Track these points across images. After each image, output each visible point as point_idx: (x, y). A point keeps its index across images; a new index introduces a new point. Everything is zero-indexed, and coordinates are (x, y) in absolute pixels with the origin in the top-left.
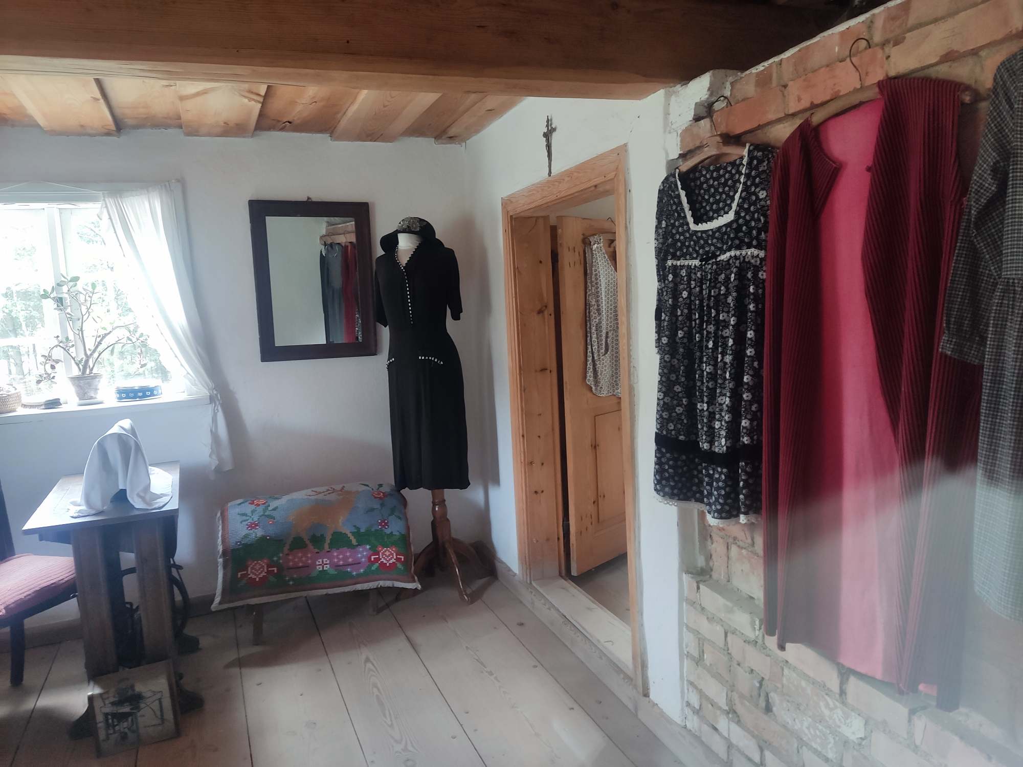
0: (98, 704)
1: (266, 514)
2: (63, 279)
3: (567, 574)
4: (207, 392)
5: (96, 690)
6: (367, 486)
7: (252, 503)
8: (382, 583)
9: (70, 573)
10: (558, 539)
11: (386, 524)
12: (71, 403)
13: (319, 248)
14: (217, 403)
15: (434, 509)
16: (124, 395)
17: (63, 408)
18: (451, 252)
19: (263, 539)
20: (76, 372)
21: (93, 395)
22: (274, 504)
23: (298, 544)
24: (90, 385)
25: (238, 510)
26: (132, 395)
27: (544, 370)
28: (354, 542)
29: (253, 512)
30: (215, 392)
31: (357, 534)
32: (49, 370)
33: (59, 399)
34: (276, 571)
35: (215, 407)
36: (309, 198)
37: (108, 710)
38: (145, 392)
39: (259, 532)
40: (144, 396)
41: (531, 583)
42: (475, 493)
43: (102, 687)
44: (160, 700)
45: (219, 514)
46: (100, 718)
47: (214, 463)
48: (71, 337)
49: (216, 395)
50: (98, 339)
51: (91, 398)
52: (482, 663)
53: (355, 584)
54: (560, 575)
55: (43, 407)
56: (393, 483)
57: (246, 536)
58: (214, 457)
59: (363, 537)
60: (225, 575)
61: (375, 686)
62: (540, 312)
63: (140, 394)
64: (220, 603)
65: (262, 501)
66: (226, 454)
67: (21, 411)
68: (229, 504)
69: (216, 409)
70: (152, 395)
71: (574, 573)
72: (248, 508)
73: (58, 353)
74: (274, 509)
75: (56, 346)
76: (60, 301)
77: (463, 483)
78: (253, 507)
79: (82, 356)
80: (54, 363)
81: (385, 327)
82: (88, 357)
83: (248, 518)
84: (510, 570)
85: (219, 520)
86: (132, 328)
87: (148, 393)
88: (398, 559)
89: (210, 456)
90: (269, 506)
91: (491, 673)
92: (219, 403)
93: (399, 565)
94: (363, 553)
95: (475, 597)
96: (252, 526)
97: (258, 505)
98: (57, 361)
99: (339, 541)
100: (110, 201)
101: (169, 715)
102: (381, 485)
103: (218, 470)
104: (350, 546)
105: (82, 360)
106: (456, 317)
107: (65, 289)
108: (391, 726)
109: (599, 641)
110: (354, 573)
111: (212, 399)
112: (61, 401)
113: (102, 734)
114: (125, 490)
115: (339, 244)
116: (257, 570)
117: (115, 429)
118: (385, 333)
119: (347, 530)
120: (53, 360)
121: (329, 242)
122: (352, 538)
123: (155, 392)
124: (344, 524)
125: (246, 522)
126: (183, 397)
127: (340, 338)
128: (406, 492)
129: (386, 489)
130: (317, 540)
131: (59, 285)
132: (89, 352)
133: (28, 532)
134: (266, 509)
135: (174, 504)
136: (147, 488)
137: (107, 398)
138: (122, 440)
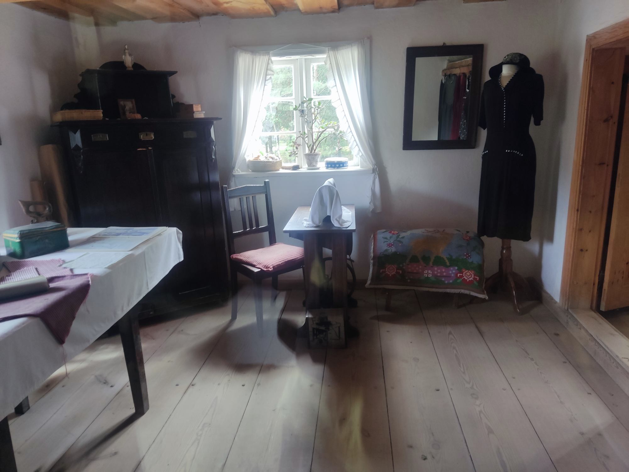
0: (310, 323)
1: (398, 239)
2: (305, 99)
3: (597, 309)
4: (372, 167)
5: (309, 316)
6: (459, 231)
7: (390, 232)
8: (463, 291)
9: (301, 256)
10: (594, 284)
11: (469, 256)
12: (304, 168)
14: (376, 173)
15: (502, 252)
16: (329, 166)
17: (301, 171)
18: (540, 77)
19: (395, 253)
20: (307, 151)
21: (315, 164)
22: (403, 234)
23: (414, 259)
24: (314, 159)
25: (383, 235)
26: (333, 166)
27: (602, 164)
29: (391, 237)
30: (376, 167)
31: (450, 259)
32: (296, 150)
33: (299, 166)
34: (401, 273)
35: (375, 175)
36: (444, 44)
37: (315, 326)
38: (340, 165)
39: (393, 249)
40: (339, 167)
41: (568, 310)
42: (533, 246)
43: (312, 314)
44: (339, 327)
45: (372, 236)
46: (311, 329)
47: (372, 207)
48: (306, 132)
49: (376, 168)
50: (319, 134)
51: (314, 166)
52: (526, 352)
53: (447, 288)
54: (591, 308)
55: (292, 169)
56: (477, 232)
57: (386, 250)
58: (372, 204)
59: (453, 262)
60: (373, 269)
61: (454, 348)
62: (606, 121)
63: (337, 165)
64: (370, 284)
65: (396, 232)
66: (378, 203)
67: (281, 171)
68: (378, 232)
69: (375, 176)
70: (343, 166)
71: (603, 308)
72: (388, 235)
73: (300, 141)
74: (403, 238)
75: (299, 137)
76: (302, 111)
77: (527, 238)
78: (391, 235)
79: (311, 143)
80: (297, 146)
81: (484, 129)
82: (314, 143)
83: (388, 240)
84: (552, 299)
85: (372, 240)
86: (336, 128)
87: (341, 165)
88: (474, 278)
89: (370, 203)
90: (400, 235)
91: (532, 359)
92: (377, 173)
93: (475, 282)
94: (453, 271)
95: (524, 312)
96: (390, 245)
97: (393, 234)
98: (299, 145)
99: (439, 261)
101: (343, 335)
102: (468, 232)
103: (373, 212)
104: (445, 266)
105: (311, 145)
106: (537, 123)
107: (305, 105)
108: (464, 373)
109: (617, 356)
110: (446, 282)
111: (374, 171)
112: (300, 167)
113: (311, 338)
114: (330, 216)
116: (391, 270)
117: (326, 183)
119: (445, 256)
120: (297, 144)
123: (345, 165)
124: (442, 252)
125: (386, 243)
126: (358, 168)
128: (484, 238)
129: (471, 235)
130: (426, 259)
131: (303, 103)
132: (314, 141)
133: (286, 232)
134: (398, 237)
135: (353, 227)
136: (340, 216)
137: (322, 167)
138: (330, 189)
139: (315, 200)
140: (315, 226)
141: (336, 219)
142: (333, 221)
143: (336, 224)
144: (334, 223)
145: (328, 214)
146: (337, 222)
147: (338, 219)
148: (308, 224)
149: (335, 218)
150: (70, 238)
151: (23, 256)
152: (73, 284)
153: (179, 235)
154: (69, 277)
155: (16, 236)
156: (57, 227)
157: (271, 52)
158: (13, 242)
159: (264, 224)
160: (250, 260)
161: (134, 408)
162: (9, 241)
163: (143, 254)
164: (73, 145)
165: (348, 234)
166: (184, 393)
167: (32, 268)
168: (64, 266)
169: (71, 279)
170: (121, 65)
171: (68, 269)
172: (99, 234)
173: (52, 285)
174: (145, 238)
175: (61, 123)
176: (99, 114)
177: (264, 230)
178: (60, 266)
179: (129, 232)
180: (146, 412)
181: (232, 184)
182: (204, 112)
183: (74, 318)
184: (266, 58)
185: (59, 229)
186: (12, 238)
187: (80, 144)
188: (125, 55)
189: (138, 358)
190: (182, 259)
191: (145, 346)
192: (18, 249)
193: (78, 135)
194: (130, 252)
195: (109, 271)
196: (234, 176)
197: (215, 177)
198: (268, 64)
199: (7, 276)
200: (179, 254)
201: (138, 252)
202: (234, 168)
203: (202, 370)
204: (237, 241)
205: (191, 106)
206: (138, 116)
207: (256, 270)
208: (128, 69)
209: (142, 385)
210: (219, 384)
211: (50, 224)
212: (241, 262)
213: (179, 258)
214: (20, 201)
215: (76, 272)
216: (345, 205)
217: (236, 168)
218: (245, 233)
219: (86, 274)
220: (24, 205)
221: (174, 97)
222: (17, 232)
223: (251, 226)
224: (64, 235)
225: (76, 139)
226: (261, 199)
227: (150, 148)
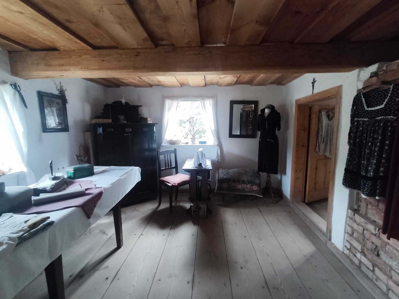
0: (192, 207)
1: (228, 173)
3: (304, 202)
6: (251, 170)
7: (224, 170)
8: (253, 194)
9: (189, 179)
10: (303, 192)
11: (255, 180)
12: (190, 143)
13: (240, 111)
15: (267, 178)
16: (200, 143)
17: (188, 144)
18: (279, 114)
20: (191, 137)
22: (229, 171)
23: (234, 181)
24: (194, 140)
25: (221, 171)
26: (202, 143)
27: (303, 146)
28: (247, 183)
29: (225, 172)
31: (248, 181)
32: (187, 136)
33: (188, 142)
34: (229, 186)
36: (244, 100)
37: (194, 209)
38: (205, 142)
39: (226, 177)
41: (293, 202)
42: (279, 176)
43: (193, 204)
44: (204, 210)
45: (217, 171)
46: (192, 210)
47: (217, 160)
48: (191, 129)
50: (197, 130)
51: (194, 143)
52: (279, 220)
53: (247, 193)
54: (302, 201)
55: (185, 144)
56: (257, 170)
57: (223, 177)
58: (217, 158)
59: (249, 182)
60: (218, 185)
61: (251, 218)
62: (304, 130)
63: (204, 143)
64: (216, 191)
65: (227, 170)
66: (219, 158)
67: (181, 144)
68: (220, 169)
69: (218, 147)
71: (306, 202)
72: (223, 171)
73: (189, 133)
74: (229, 172)
75: (189, 131)
76: (190, 122)
77: (276, 173)
78: (225, 171)
79: (193, 134)
81: (259, 131)
84: (287, 197)
85: (217, 173)
86: (203, 128)
88: (257, 189)
91: (281, 223)
93: (258, 191)
94: (249, 186)
95: (277, 202)
99: (244, 182)
100: (202, 101)
101: (206, 213)
102: (254, 170)
103: (217, 161)
104: (246, 184)
106: (279, 130)
107: (191, 119)
108: (255, 229)
109: (314, 222)
110: (246, 190)
111: (218, 145)
113: (193, 214)
114: (201, 163)
115: (246, 110)
116: (225, 185)
117: (200, 150)
118: (259, 133)
119: (246, 180)
121: (243, 110)
122: (247, 182)
124: (245, 178)
125: (223, 174)
127: (244, 133)
128: (260, 173)
129: (255, 171)
130: (238, 181)
131: (190, 119)
132: (194, 133)
133: (183, 169)
134: (227, 172)
135: (211, 168)
136: (206, 163)
137: (197, 143)
138: (202, 153)
139: (196, 156)
140: (195, 167)
141: (204, 165)
143: (204, 167)
148: (193, 167)
150: (95, 171)
151: (74, 178)
152: (95, 192)
153: (140, 170)
154: (94, 188)
155: (72, 170)
156: (90, 166)
157: (179, 100)
158: (70, 172)
159: (173, 165)
160: (167, 180)
161: (116, 245)
162: (68, 172)
163: (125, 178)
164: (98, 132)
165: (208, 171)
166: (138, 238)
167: (78, 184)
168: (92, 183)
169: (95, 189)
170: (121, 102)
171: (94, 185)
172: (107, 169)
173: (87, 192)
174: (126, 171)
175: (94, 124)
176: (110, 121)
177: (173, 168)
178: (90, 183)
179: (119, 168)
180: (122, 246)
181: (161, 149)
182: (152, 121)
183: (95, 207)
184: (177, 102)
185: (91, 167)
186: (70, 170)
187: (101, 132)
188: (122, 99)
189: (120, 223)
190: (140, 180)
192: (72, 175)
193: (101, 129)
194: (120, 178)
195: (111, 186)
196: (162, 146)
197: (155, 146)
198: (178, 104)
199: (67, 187)
200: (139, 178)
201: (123, 177)
202: (162, 143)
203: (146, 228)
204: (162, 172)
205: (147, 119)
206: (126, 122)
207: (170, 185)
208: (123, 104)
210: (153, 234)
211: (87, 165)
212: (164, 181)
213: (139, 180)
214: (75, 155)
215: (97, 186)
216: (207, 158)
217: (163, 143)
218: (166, 169)
219: (102, 187)
220: (76, 157)
221: (140, 115)
222: (73, 168)
223: (168, 166)
224: (92, 169)
225: (100, 130)
226: (173, 155)
227: (129, 134)
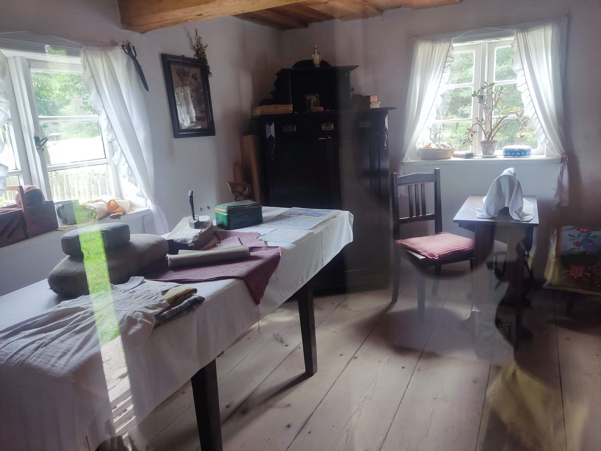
0: (475, 316)
1: (588, 238)
2: (485, 85)
4: (560, 156)
5: (475, 310)
7: (579, 230)
12: (479, 156)
14: (566, 163)
16: (509, 154)
17: (476, 158)
19: (584, 253)
20: (483, 138)
21: (491, 153)
22: (594, 233)
24: (491, 146)
25: (569, 232)
26: (513, 154)
29: (579, 235)
30: (565, 156)
32: (470, 137)
33: (473, 153)
35: (563, 165)
39: (582, 249)
40: (521, 155)
43: (480, 310)
45: (555, 232)
46: (476, 324)
47: (558, 200)
48: (484, 118)
49: (566, 158)
50: (499, 120)
51: (490, 154)
55: (464, 157)
57: (572, 249)
58: (558, 197)
60: (554, 269)
63: (518, 154)
64: (549, 285)
65: (586, 230)
66: (566, 196)
67: (453, 159)
68: (564, 228)
69: (564, 166)
70: (525, 155)
72: (575, 232)
73: (477, 128)
74: (594, 237)
75: (476, 124)
76: (481, 98)
78: (579, 232)
79: (489, 130)
80: (473, 133)
82: (492, 130)
83: (575, 238)
85: (555, 236)
86: (519, 114)
87: (523, 153)
89: (555, 196)
90: (591, 234)
92: (567, 164)
96: (577, 244)
97: (582, 232)
98: (475, 132)
101: (513, 335)
103: (559, 206)
105: (488, 132)
107: (485, 90)
111: (562, 160)
112: (474, 155)
114: (508, 208)
116: (577, 272)
117: (506, 172)
120: (473, 132)
123: (527, 153)
125: (573, 241)
126: (543, 157)
131: (483, 88)
132: (493, 128)
133: (456, 221)
134: (588, 236)
135: (536, 221)
136: (521, 209)
137: (499, 154)
138: (511, 179)
139: (492, 188)
140: (489, 217)
141: (516, 212)
142: (512, 213)
143: (515, 217)
144: (513, 215)
145: (506, 206)
146: (517, 215)
147: (518, 212)
148: (482, 215)
149: (514, 210)
150: (264, 215)
151: (229, 227)
152: (268, 254)
153: (351, 218)
154: (264, 248)
155: (225, 211)
156: (255, 205)
157: (453, 39)
158: (222, 215)
159: (431, 211)
160: (415, 247)
161: (304, 368)
162: (219, 214)
163: (321, 233)
164: (268, 136)
165: (528, 228)
166: (348, 364)
167: (236, 238)
168: (260, 238)
169: (266, 250)
170: (310, 62)
171: (263, 241)
172: (285, 213)
173: (252, 254)
174: (321, 219)
175: (260, 116)
176: (290, 108)
177: (430, 218)
178: (257, 238)
179: (309, 212)
180: (314, 374)
181: (401, 171)
182: (380, 103)
183: (267, 283)
184: (447, 45)
185: (256, 207)
186: (220, 212)
187: (273, 135)
188: (315, 54)
189: (311, 325)
190: (352, 240)
191: (317, 314)
192: (225, 222)
193: (273, 127)
194: (311, 231)
195: (294, 246)
196: (403, 164)
197: (385, 164)
198: (449, 50)
199: (218, 243)
200: (349, 236)
201: (316, 231)
202: (404, 156)
203: (363, 346)
204: (403, 227)
205: (368, 97)
206: (321, 109)
207: (421, 257)
208: (316, 66)
209: (313, 348)
210: (379, 362)
211: (249, 202)
212: (407, 248)
213: (349, 239)
214: (228, 182)
215: (270, 244)
216: (527, 196)
217: (406, 156)
218: (411, 220)
219: (278, 247)
220: (230, 186)
221: (353, 89)
222: (226, 207)
223: (418, 214)
224: (260, 212)
225: (271, 130)
226: (430, 187)
227: (329, 138)
